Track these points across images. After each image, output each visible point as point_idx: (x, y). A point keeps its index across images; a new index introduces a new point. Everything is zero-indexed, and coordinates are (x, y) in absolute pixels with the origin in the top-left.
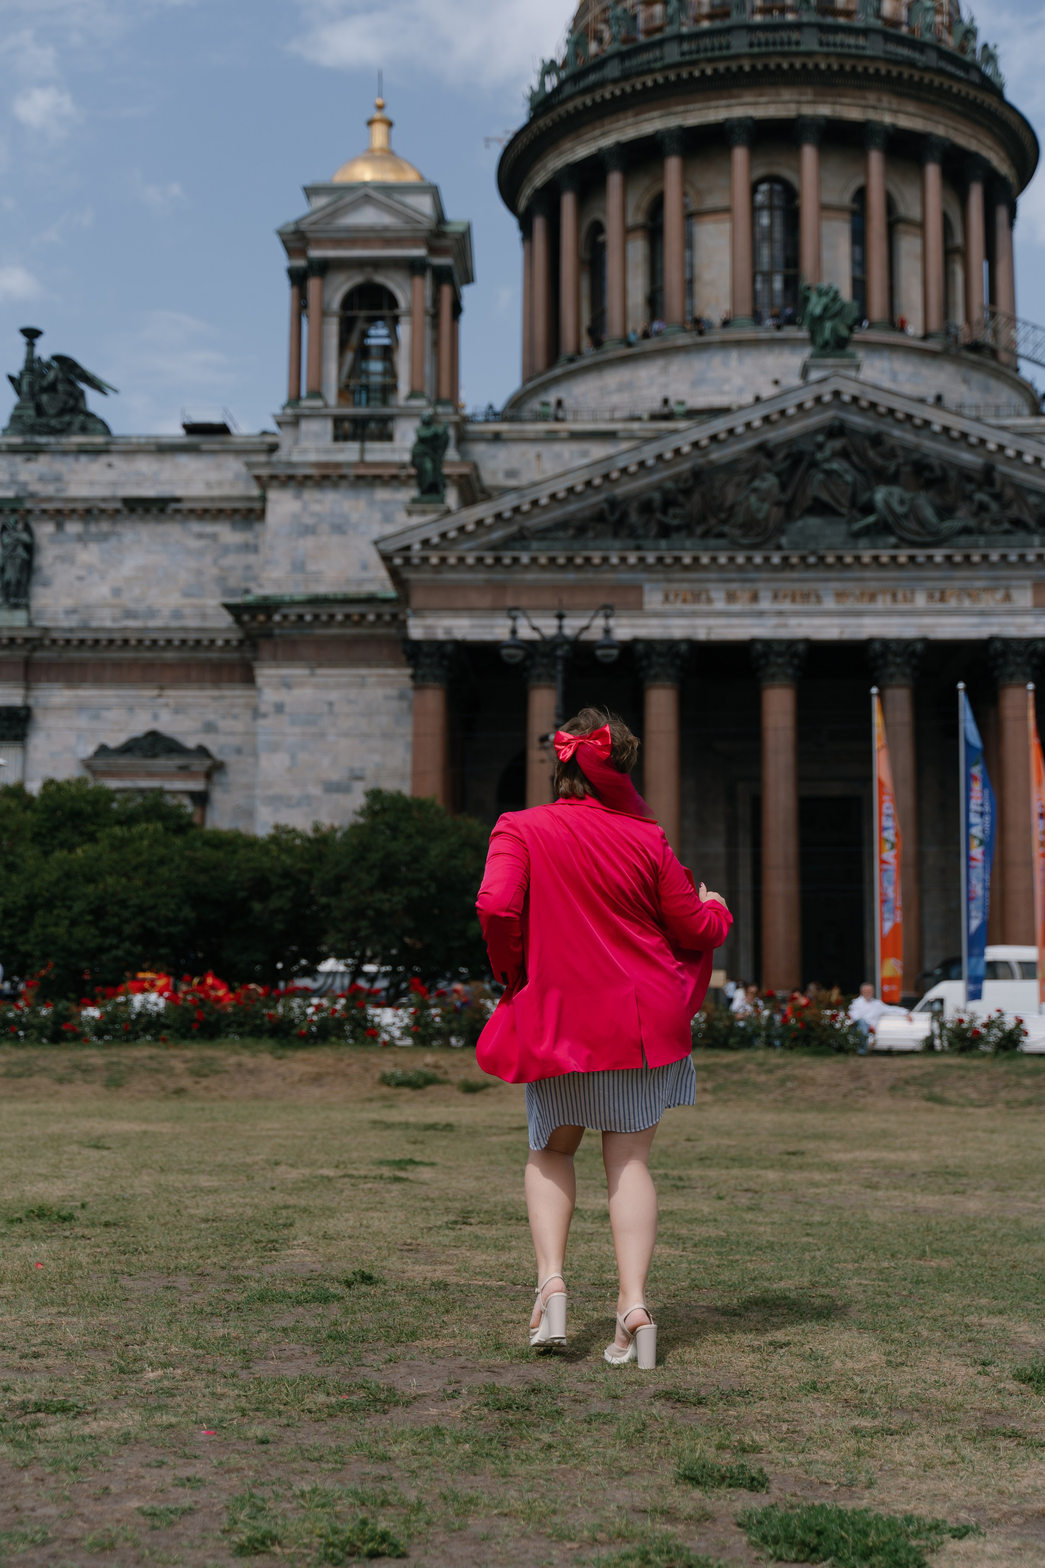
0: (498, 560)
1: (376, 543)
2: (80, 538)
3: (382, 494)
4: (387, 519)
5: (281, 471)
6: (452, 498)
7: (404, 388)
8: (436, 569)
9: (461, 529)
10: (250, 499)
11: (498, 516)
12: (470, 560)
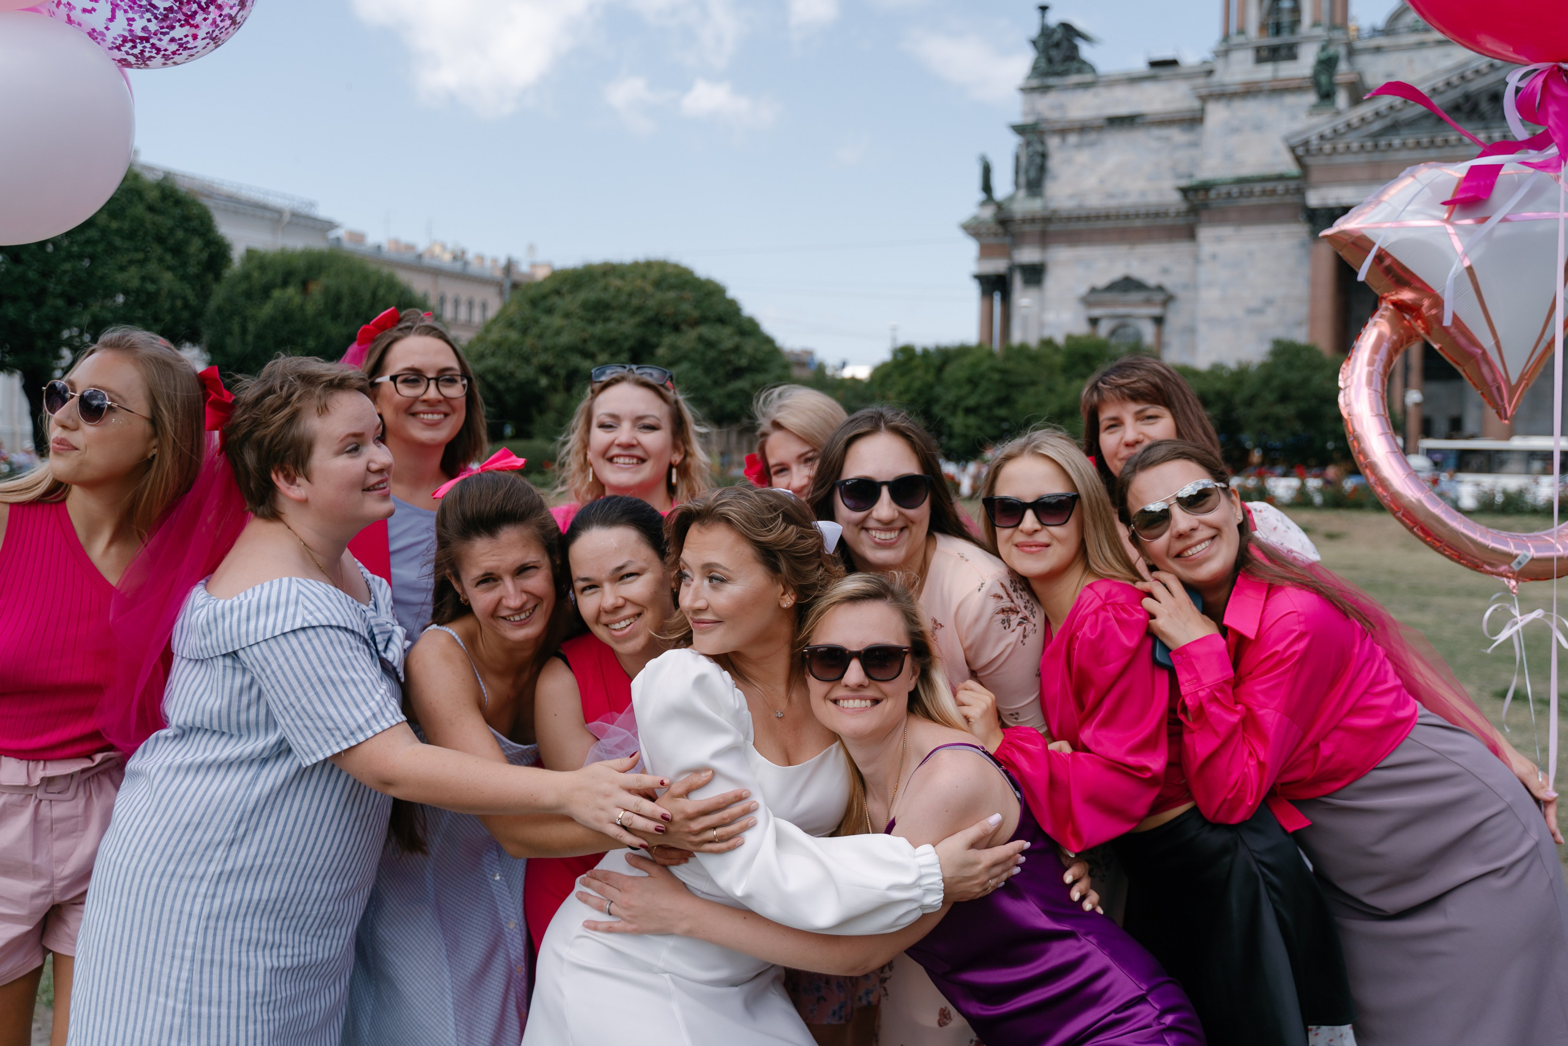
0: (1376, 146)
1: (1286, 139)
2: (1079, 146)
3: (1290, 100)
4: (1294, 117)
5: (1217, 90)
6: (1342, 99)
7: (1307, 18)
8: (1329, 155)
9: (1349, 125)
10: (1193, 111)
11: (1377, 114)
12: (1355, 146)
